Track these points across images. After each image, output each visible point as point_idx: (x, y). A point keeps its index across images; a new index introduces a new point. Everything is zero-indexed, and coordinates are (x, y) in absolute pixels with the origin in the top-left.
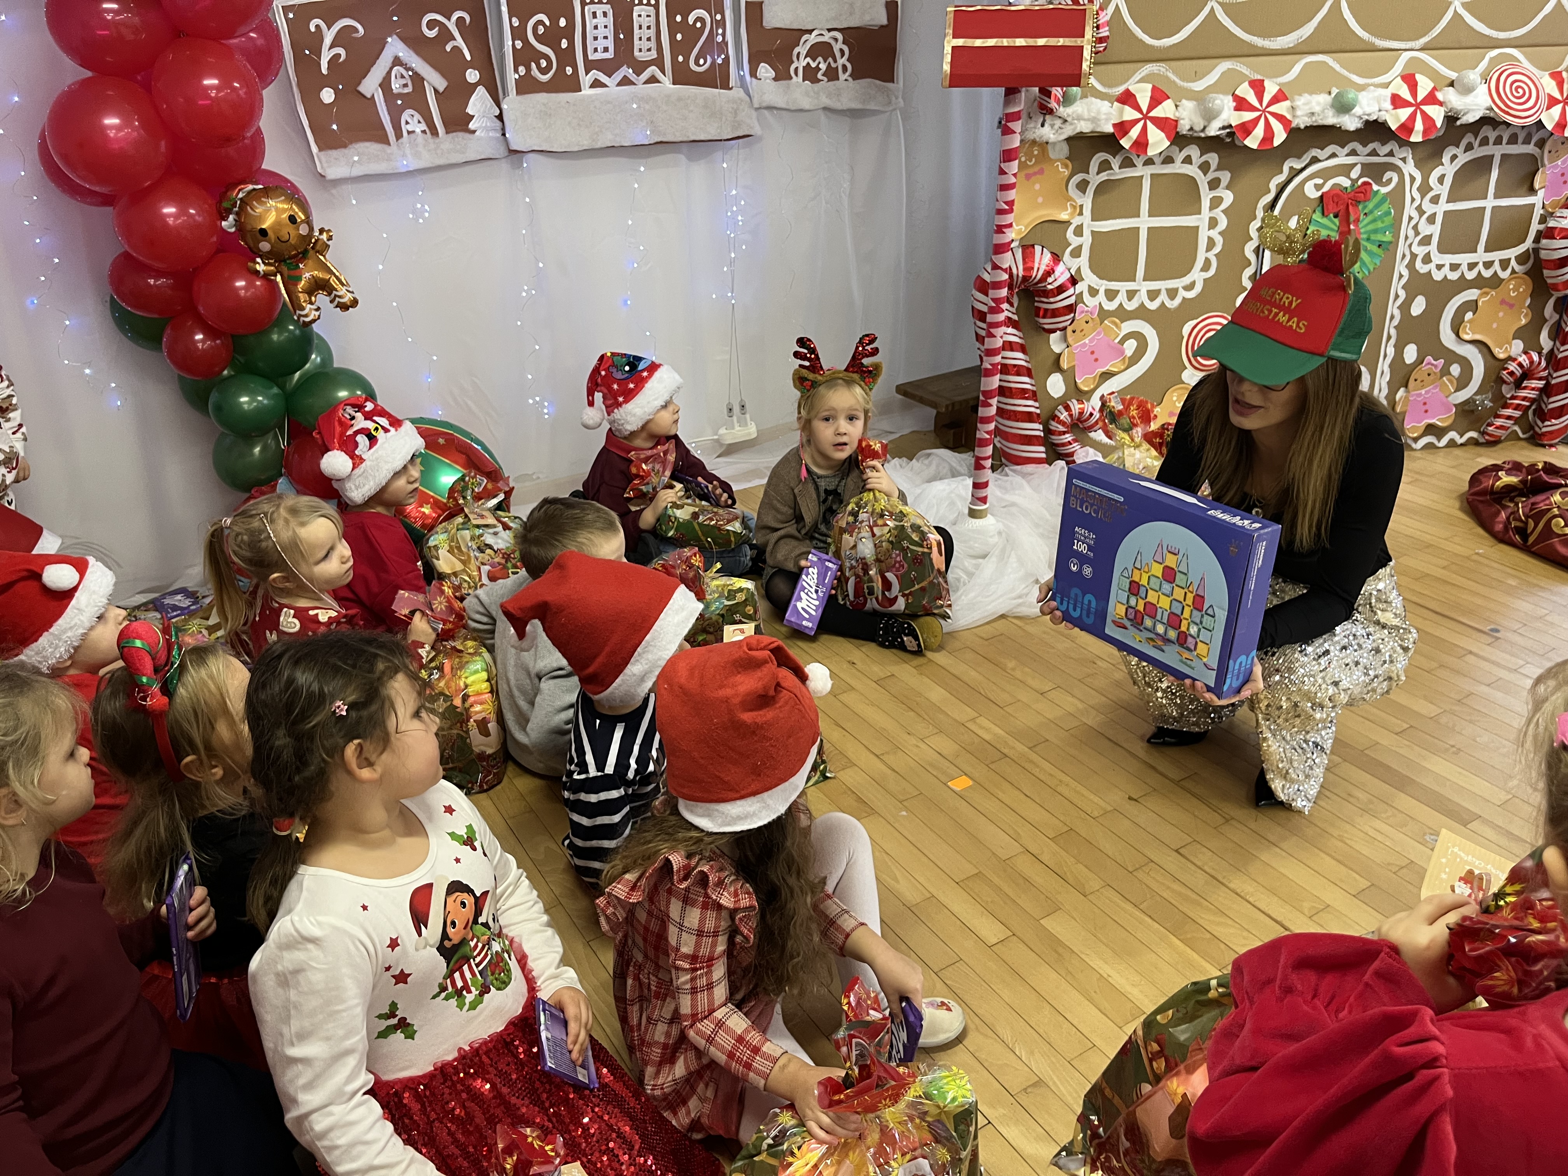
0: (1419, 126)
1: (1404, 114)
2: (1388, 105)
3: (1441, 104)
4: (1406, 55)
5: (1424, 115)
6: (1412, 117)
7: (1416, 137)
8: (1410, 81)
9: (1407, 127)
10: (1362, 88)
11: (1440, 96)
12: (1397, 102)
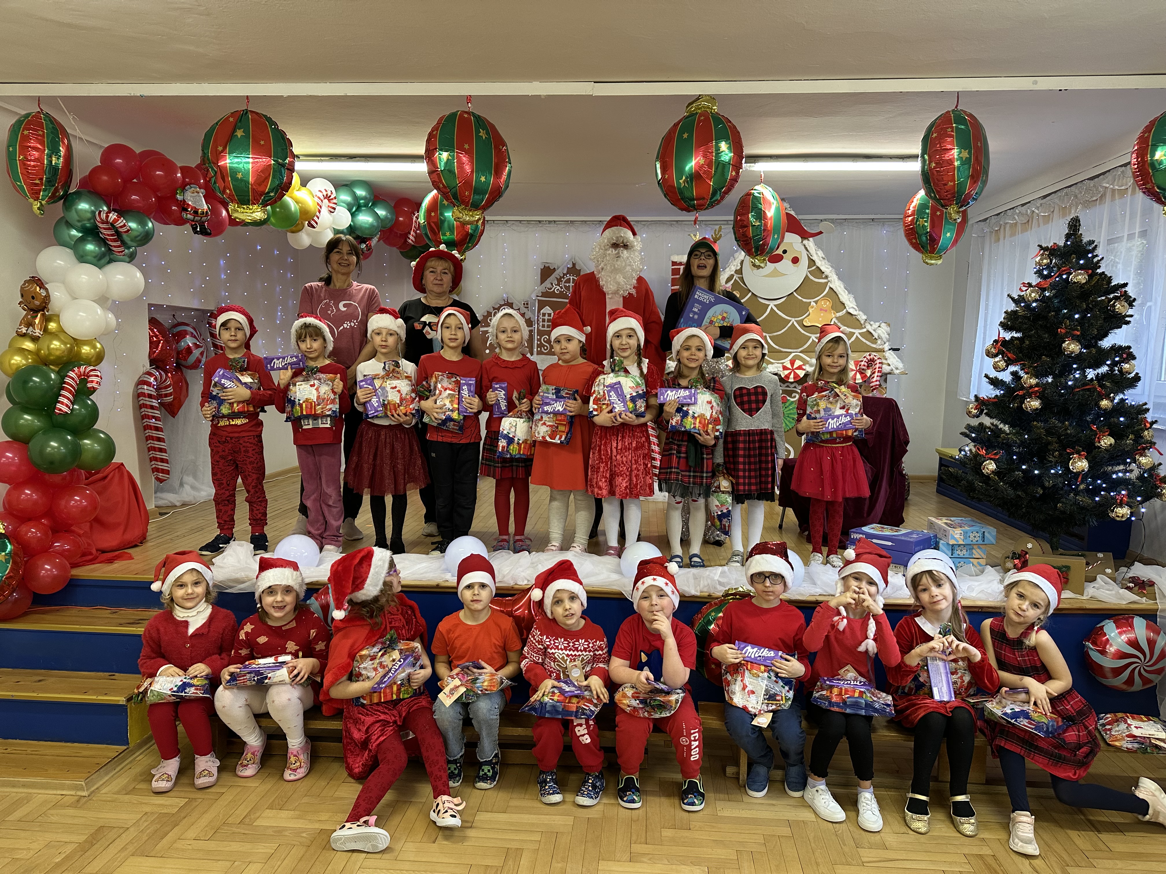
0: (792, 376)
1: (787, 372)
2: (781, 369)
3: (804, 370)
4: (793, 354)
5: (795, 373)
6: (790, 373)
7: (791, 380)
8: (792, 362)
9: (788, 376)
10: (772, 363)
11: (804, 367)
12: (785, 368)
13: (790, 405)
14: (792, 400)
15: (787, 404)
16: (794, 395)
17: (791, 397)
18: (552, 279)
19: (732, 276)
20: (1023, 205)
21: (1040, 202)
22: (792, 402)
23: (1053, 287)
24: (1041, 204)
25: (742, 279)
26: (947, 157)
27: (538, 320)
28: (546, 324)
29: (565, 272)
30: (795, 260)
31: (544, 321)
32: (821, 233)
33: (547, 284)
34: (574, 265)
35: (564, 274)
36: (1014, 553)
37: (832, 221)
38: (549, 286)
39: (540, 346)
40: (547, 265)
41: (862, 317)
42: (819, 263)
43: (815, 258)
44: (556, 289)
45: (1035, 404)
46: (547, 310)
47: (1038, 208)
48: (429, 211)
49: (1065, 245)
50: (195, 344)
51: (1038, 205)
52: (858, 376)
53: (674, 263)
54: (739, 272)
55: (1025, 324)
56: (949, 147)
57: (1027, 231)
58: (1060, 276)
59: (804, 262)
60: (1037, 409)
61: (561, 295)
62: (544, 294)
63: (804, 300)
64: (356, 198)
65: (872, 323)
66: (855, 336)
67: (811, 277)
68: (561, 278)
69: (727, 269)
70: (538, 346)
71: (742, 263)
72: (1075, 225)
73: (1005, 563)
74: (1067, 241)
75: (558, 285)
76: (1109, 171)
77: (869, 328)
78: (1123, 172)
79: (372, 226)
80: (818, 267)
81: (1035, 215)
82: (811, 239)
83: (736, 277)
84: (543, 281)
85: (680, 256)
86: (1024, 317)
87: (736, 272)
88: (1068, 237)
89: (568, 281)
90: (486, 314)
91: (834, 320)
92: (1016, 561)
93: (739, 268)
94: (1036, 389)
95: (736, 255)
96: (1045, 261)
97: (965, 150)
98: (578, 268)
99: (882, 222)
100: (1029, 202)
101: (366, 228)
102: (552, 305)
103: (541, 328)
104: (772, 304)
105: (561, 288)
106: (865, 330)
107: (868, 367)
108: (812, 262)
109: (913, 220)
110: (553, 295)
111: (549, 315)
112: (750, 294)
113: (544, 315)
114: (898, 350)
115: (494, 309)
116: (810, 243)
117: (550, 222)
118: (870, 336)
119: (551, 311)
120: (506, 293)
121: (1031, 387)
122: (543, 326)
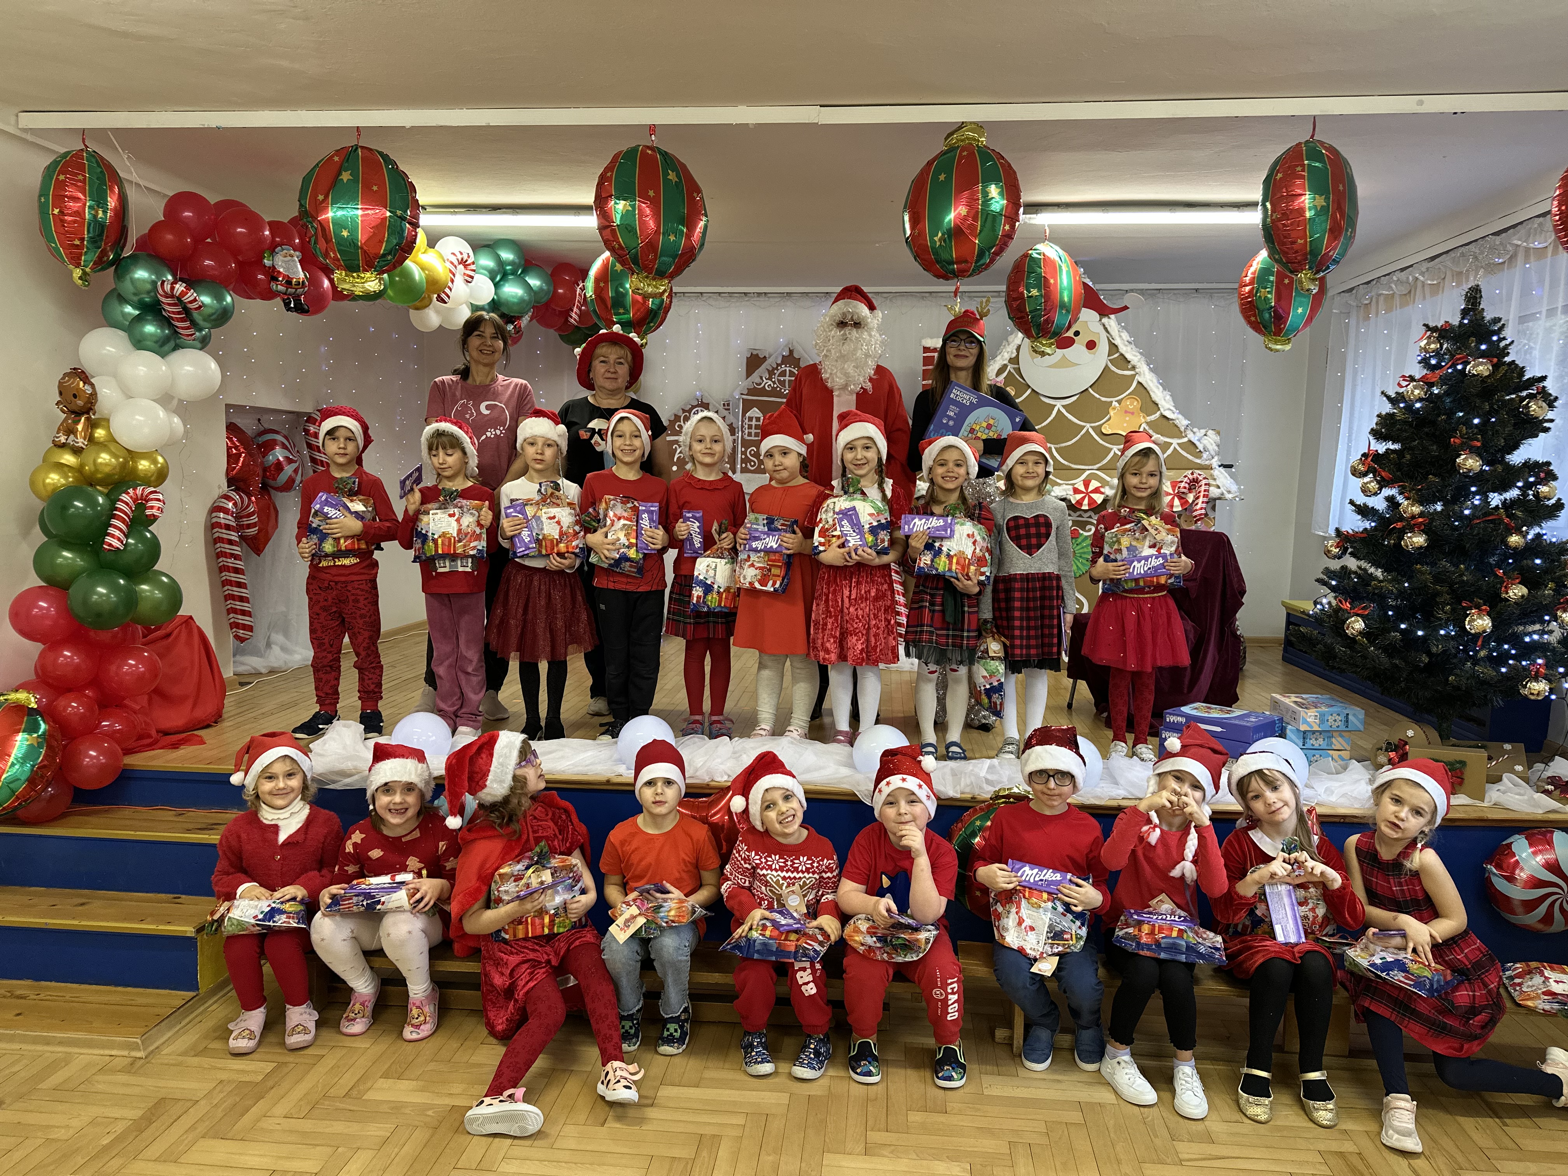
0: (1086, 501)
1: (1079, 497)
2: (1071, 492)
3: (1102, 493)
4: (1088, 472)
5: (1090, 498)
6: (1083, 498)
7: (1085, 507)
8: (1086, 483)
9: (1080, 502)
10: (1060, 485)
11: (1102, 490)
12: (1076, 491)
13: (1083, 541)
14: (1086, 534)
15: (1079, 540)
16: (1088, 527)
17: (1084, 530)
18: (762, 370)
19: (1004, 367)
20: (1402, 270)
21: (1426, 265)
22: (1087, 537)
23: (1444, 380)
24: (1428, 269)
25: (1018, 371)
26: (1296, 204)
27: (742, 426)
28: (753, 431)
29: (779, 362)
30: (1091, 345)
31: (750, 427)
32: (1126, 308)
33: (755, 377)
34: (791, 352)
35: (778, 365)
36: (1389, 744)
37: (1141, 292)
38: (758, 380)
39: (745, 460)
40: (755, 353)
41: (1182, 422)
42: (1123, 349)
43: (1117, 342)
44: (767, 384)
45: (1419, 540)
46: (755, 412)
47: (1422, 274)
48: (597, 281)
49: (1461, 323)
50: (287, 458)
51: (1424, 269)
52: (1177, 502)
53: (926, 349)
54: (1015, 360)
55: (1405, 431)
56: (1299, 191)
57: (1407, 304)
58: (1454, 366)
59: (1103, 347)
60: (1421, 547)
61: (774, 393)
62: (751, 392)
63: (1103, 399)
64: (500, 263)
65: (1195, 430)
66: (1172, 448)
67: (1113, 368)
68: (774, 369)
69: (999, 358)
70: (743, 461)
71: (1018, 348)
72: (1474, 297)
73: (1376, 756)
74: (1463, 318)
75: (770, 379)
76: (1521, 223)
77: (1191, 436)
78: (1540, 224)
79: (522, 300)
80: (1122, 355)
81: (1419, 284)
82: (1112, 316)
83: (1010, 367)
84: (749, 373)
85: (935, 340)
86: (1404, 422)
87: (1011, 361)
88: (1465, 313)
89: (783, 374)
90: (672, 418)
91: (1144, 425)
92: (1392, 755)
93: (1014, 355)
94: (1420, 520)
95: (1010, 338)
96: (1433, 346)
97: (1321, 195)
98: (796, 355)
99: (1210, 293)
100: (1411, 266)
101: (514, 303)
102: (761, 406)
103: (746, 437)
104: (1059, 404)
105: (774, 383)
106: (1185, 440)
107: (1190, 490)
108: (1113, 347)
109: (1251, 291)
110: (763, 392)
111: (758, 419)
112: (1029, 391)
113: (751, 419)
114: (1231, 466)
115: (684, 411)
116: (1111, 322)
117: (759, 294)
118: (1192, 447)
119: (760, 415)
120: (700, 390)
121: (1413, 517)
122: (750, 434)
